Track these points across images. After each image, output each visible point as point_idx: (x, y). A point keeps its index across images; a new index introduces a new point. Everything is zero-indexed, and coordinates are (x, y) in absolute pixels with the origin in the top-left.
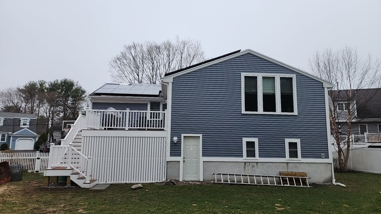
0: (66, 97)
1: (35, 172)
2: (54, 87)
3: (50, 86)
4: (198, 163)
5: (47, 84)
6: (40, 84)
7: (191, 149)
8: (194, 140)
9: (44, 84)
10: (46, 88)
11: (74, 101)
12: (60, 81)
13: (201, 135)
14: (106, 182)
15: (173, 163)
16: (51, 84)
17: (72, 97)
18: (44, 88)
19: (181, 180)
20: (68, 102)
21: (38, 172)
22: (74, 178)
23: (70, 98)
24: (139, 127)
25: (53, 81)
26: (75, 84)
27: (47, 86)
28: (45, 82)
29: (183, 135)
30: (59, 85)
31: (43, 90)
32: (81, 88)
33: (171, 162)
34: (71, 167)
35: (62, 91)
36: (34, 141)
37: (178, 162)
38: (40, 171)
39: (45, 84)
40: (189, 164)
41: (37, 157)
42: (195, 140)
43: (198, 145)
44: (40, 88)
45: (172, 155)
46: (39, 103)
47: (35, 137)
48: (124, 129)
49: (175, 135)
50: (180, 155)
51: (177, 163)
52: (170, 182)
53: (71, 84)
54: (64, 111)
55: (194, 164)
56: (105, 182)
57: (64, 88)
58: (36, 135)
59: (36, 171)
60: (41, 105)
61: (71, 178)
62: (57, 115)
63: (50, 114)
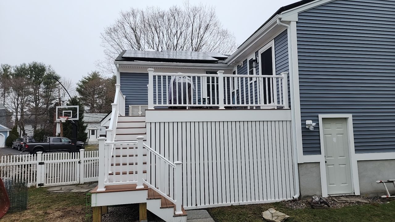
0: (37, 84)
1: (37, 187)
2: (21, 72)
3: (16, 71)
4: (347, 163)
5: (13, 69)
6: (4, 69)
7: (335, 140)
8: (337, 124)
9: (8, 68)
10: (11, 74)
11: (47, 88)
12: (29, 65)
13: (350, 116)
14: (196, 205)
15: (309, 165)
16: (17, 68)
17: (45, 84)
18: (8, 74)
19: (325, 195)
20: (40, 90)
21: (43, 185)
22: (154, 207)
23: (42, 85)
24: (242, 104)
25: (19, 65)
26: (47, 69)
27: (13, 71)
28: (9, 67)
29: (321, 116)
30: (27, 70)
31: (8, 76)
32: (54, 73)
33: (305, 165)
34: (144, 184)
35: (31, 77)
36: (4, 136)
37: (317, 165)
38: (45, 184)
39: (10, 68)
40: (332, 166)
41: (39, 160)
42: (339, 125)
43: (345, 134)
44: (4, 74)
45: (306, 151)
46: (4, 91)
47: (5, 132)
48: (217, 108)
49: (309, 117)
50: (319, 152)
51: (314, 165)
52: (321, 203)
53: (43, 69)
54: (36, 100)
55: (341, 166)
56: (194, 207)
57: (34, 73)
58: (6, 129)
59: (39, 185)
60: (6, 94)
61: (149, 208)
62: (27, 106)
63: (18, 105)
